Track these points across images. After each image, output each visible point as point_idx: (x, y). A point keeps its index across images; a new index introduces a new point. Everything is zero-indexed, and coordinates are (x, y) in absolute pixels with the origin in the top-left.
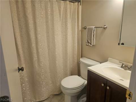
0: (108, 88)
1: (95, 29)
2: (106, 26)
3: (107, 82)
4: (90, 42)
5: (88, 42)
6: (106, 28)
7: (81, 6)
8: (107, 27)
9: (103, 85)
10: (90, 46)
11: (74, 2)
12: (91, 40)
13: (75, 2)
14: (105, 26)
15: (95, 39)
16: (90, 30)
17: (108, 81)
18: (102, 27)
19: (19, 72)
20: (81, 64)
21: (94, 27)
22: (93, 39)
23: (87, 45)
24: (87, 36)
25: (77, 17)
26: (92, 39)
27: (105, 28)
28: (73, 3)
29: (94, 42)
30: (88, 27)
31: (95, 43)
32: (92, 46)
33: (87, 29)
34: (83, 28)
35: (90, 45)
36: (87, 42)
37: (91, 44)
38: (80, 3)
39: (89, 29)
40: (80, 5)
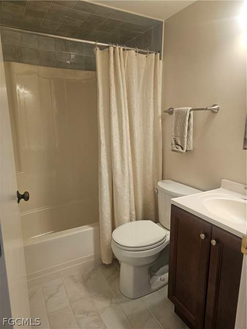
0: (214, 242)
1: (192, 112)
2: (216, 107)
3: (212, 230)
4: (179, 144)
5: (177, 144)
6: (216, 111)
7: (161, 62)
8: (218, 109)
9: (203, 236)
10: (180, 152)
11: (146, 53)
12: (182, 138)
13: (150, 53)
14: (214, 105)
15: (191, 137)
16: (181, 116)
17: (214, 227)
18: (206, 109)
19: (19, 202)
20: (159, 194)
21: (190, 108)
22: (188, 137)
23: (174, 151)
24: (173, 130)
25: (153, 85)
26: (186, 136)
27: (213, 112)
28: (144, 56)
29: (189, 144)
30: (175, 109)
31: (192, 146)
32: (184, 151)
33: (174, 113)
34: (165, 112)
35: (180, 149)
36: (174, 143)
37: (183, 149)
38: (159, 54)
39: (178, 112)
40: (160, 59)
